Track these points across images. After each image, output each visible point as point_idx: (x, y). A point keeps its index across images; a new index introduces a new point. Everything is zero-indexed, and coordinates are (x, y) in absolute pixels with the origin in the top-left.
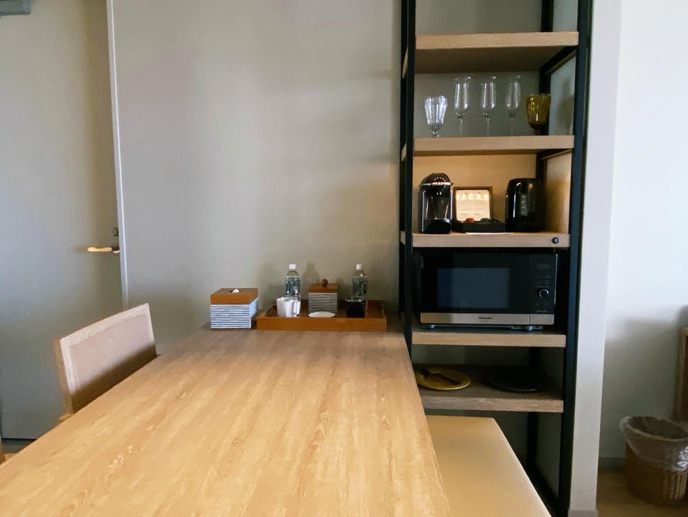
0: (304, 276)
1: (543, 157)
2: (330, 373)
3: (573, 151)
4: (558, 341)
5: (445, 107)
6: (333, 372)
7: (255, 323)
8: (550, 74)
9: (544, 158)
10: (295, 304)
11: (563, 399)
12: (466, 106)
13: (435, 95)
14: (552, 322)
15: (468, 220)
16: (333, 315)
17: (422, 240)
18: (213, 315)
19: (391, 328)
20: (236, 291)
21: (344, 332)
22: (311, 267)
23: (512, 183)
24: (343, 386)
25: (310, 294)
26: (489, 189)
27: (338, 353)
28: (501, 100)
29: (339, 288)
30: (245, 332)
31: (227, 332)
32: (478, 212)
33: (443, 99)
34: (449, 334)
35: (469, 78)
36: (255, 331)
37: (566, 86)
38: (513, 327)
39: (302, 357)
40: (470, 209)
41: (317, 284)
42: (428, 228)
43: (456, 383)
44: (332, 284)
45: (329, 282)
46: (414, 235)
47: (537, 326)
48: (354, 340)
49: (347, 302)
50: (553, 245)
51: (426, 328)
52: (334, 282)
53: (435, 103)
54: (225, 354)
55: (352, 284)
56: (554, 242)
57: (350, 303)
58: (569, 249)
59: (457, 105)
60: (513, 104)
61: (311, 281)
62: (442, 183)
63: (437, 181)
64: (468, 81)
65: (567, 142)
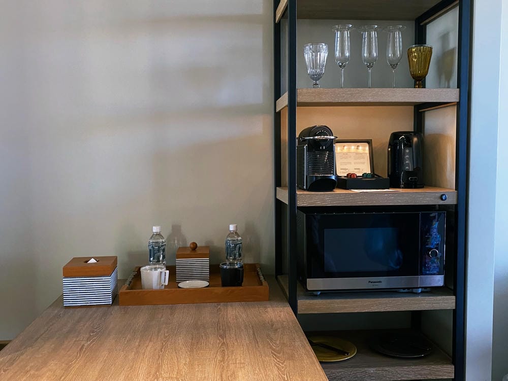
0: (169, 239)
1: (420, 110)
2: (219, 358)
3: (458, 104)
4: (447, 302)
5: (326, 55)
6: (223, 357)
7: (115, 297)
8: (426, 24)
9: (423, 110)
10: (163, 274)
11: (454, 363)
12: (347, 54)
13: (316, 42)
14: (441, 284)
15: (349, 175)
16: (206, 283)
17: (307, 198)
18: (66, 291)
19: (273, 296)
20: (93, 261)
21: (222, 304)
22: (176, 229)
23: (395, 136)
24: (240, 374)
25: (178, 261)
26: (369, 142)
27: (222, 331)
28: (382, 48)
29: (211, 253)
30: (106, 308)
31: (84, 310)
32: (358, 166)
33: (324, 47)
34: (338, 301)
35: (350, 26)
36: (116, 308)
37: (444, 38)
38: (402, 291)
39: (180, 340)
40: (350, 163)
41: (184, 248)
42: (311, 185)
43: (343, 353)
44: (202, 247)
45: (198, 245)
46: (298, 192)
47: (425, 288)
48: (235, 313)
49: (223, 269)
50: (441, 202)
51: (312, 295)
52: (203, 244)
53: (316, 51)
54: (88, 339)
55: (224, 246)
56: (442, 199)
57: (226, 269)
58: (456, 206)
59: (338, 54)
60: (394, 53)
61: (177, 244)
62: (326, 137)
63: (320, 134)
64: (349, 28)
65: (451, 94)
